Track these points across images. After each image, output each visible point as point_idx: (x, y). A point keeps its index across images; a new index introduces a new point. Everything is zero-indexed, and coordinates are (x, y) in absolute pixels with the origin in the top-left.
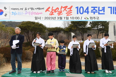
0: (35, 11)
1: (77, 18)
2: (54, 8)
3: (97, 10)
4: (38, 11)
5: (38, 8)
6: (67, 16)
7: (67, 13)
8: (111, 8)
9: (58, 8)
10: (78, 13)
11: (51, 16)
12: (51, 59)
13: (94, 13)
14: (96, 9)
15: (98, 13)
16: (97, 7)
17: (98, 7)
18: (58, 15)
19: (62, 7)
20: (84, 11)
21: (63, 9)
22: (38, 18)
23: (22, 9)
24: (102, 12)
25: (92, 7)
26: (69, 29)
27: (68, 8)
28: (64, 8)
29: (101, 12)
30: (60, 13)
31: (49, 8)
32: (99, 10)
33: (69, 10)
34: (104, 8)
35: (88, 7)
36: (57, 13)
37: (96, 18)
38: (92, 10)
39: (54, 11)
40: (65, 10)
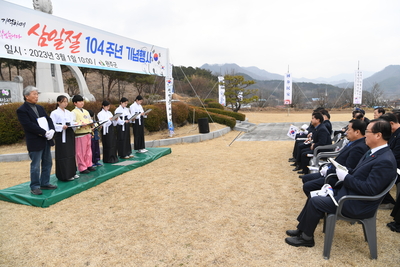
1: (89, 61)
2: (48, 31)
3: (113, 50)
5: (9, 20)
6: (73, 55)
7: (71, 47)
8: (129, 49)
9: (55, 32)
10: (88, 51)
13: (110, 53)
14: (112, 46)
15: (114, 55)
17: (115, 45)
18: (57, 49)
19: (63, 30)
20: (98, 47)
21: (64, 36)
22: (14, 49)
24: (118, 54)
25: (108, 43)
27: (73, 35)
28: (66, 33)
30: (59, 44)
31: (37, 26)
32: (116, 50)
33: (75, 40)
34: (121, 47)
35: (103, 42)
36: (53, 42)
37: (113, 63)
38: (107, 49)
39: (46, 37)
40: (68, 38)
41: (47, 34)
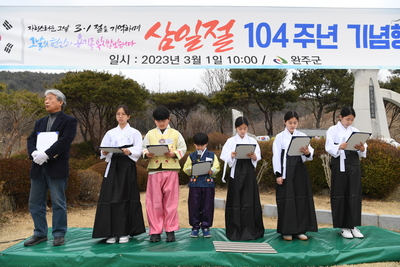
0: (111, 35)
1: (251, 60)
2: (174, 28)
3: (312, 36)
4: (119, 35)
5: (119, 27)
6: (218, 54)
7: (215, 44)
8: (357, 27)
9: (186, 28)
10: (251, 45)
11: (162, 53)
12: (164, 194)
13: (304, 43)
14: (309, 30)
15: (316, 44)
16: (312, 26)
17: (316, 27)
18: (189, 50)
19: (199, 23)
20: (272, 37)
21: (203, 31)
22: (120, 59)
23: (66, 30)
25: (297, 26)
26: (226, 96)
27: (218, 26)
28: (206, 25)
29: (324, 42)
30: (194, 43)
31: (158, 25)
32: (319, 35)
33: (223, 32)
34: (334, 28)
35: (284, 26)
37: (311, 58)
38: (296, 36)
39: (172, 37)
40: (210, 32)
41: (172, 33)
